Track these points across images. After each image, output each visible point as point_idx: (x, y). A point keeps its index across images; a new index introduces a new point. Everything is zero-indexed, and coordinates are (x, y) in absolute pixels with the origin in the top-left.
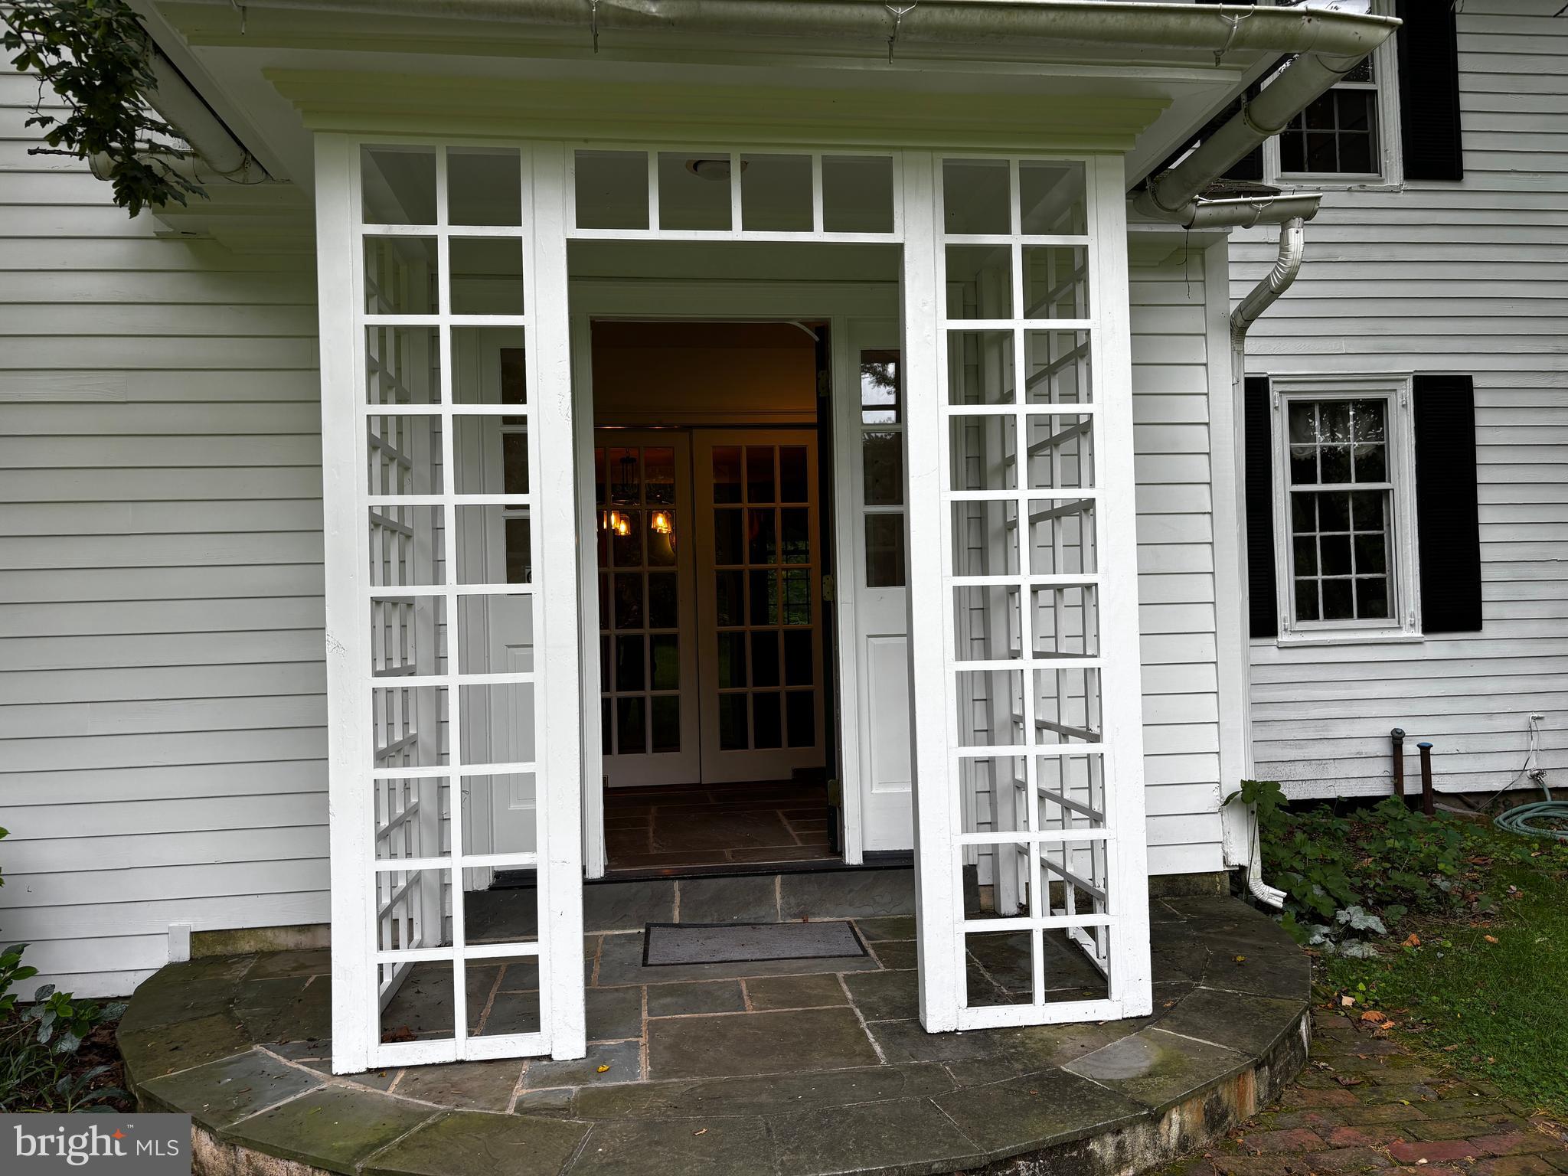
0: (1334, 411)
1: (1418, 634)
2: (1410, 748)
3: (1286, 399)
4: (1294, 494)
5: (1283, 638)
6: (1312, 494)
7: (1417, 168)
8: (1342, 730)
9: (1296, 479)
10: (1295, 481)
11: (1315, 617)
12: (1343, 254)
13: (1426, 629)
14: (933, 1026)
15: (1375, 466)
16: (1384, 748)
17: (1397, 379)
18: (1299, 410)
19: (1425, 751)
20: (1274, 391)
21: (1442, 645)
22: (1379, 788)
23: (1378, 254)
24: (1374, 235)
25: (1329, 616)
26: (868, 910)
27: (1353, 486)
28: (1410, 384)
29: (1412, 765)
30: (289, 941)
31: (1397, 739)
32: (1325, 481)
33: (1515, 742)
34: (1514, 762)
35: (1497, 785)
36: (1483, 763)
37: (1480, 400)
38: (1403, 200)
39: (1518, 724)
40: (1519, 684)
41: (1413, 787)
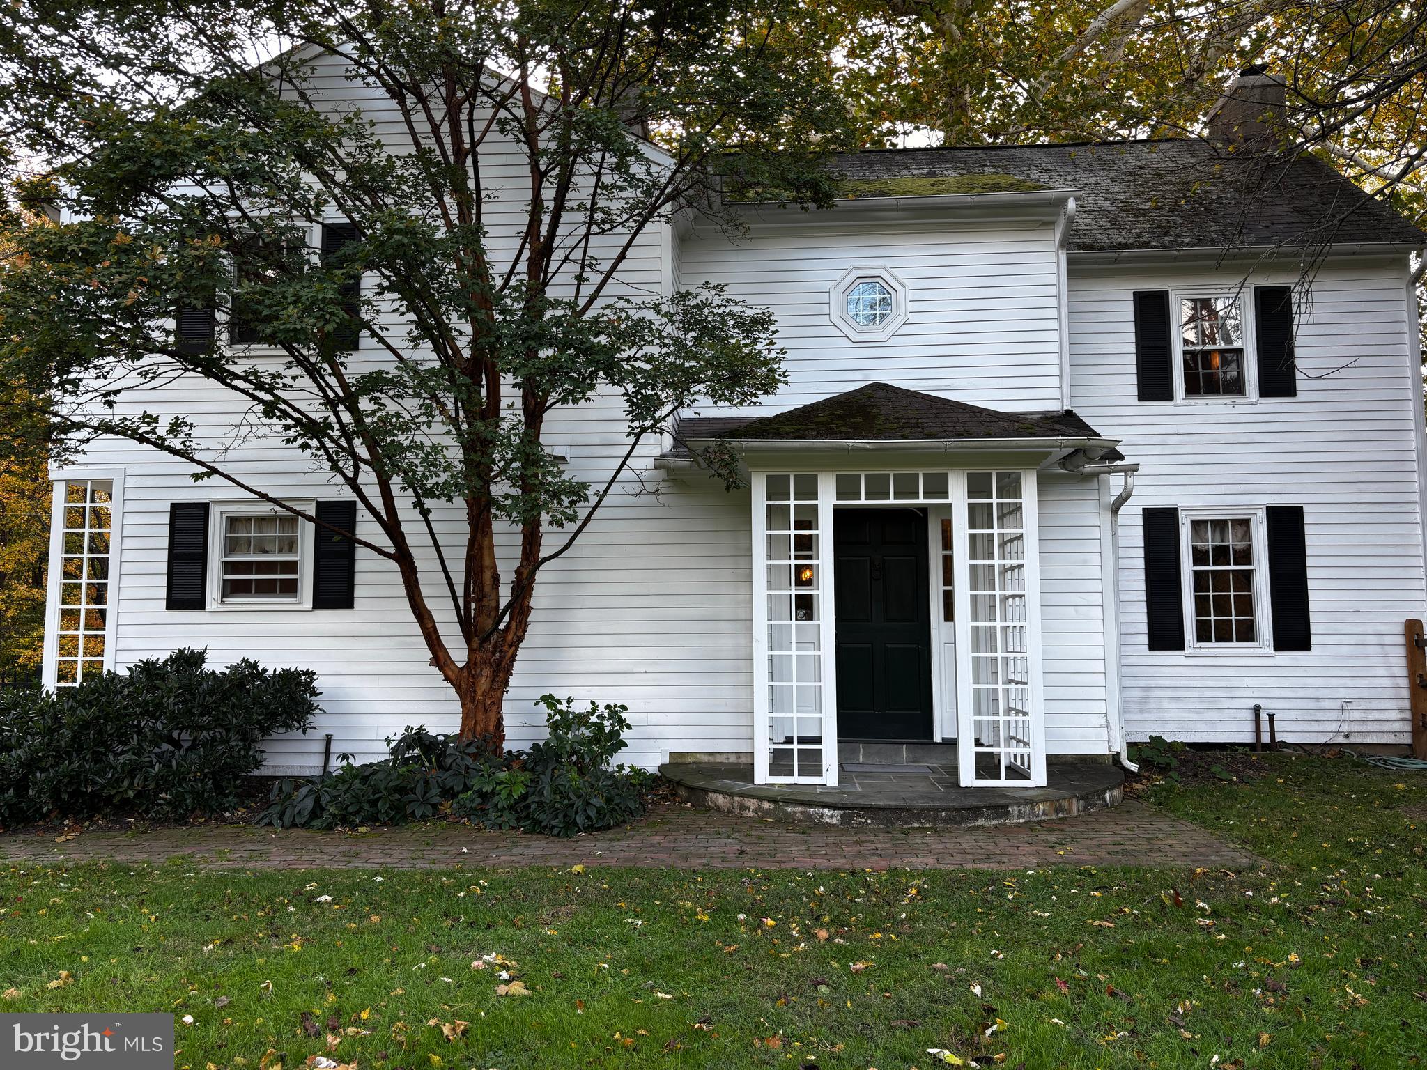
0: (1220, 525)
1: (1272, 651)
2: (1264, 716)
3: (1189, 519)
4: (1195, 572)
5: (1188, 651)
6: (1207, 571)
7: (1267, 390)
8: (1225, 704)
9: (1196, 563)
10: (1195, 563)
11: (1210, 640)
12: (1222, 438)
13: (1276, 649)
14: (963, 785)
15: (1245, 556)
16: (1250, 715)
17: (1257, 508)
18: (1197, 525)
19: (1271, 717)
20: (1182, 515)
21: (1287, 657)
22: (1248, 738)
23: (1244, 438)
24: (1240, 428)
25: (1218, 640)
26: (944, 762)
27: (1232, 567)
28: (1264, 510)
29: (1265, 727)
30: (705, 759)
31: (1257, 710)
32: (1214, 564)
33: (1334, 715)
34: (1334, 727)
35: (1322, 740)
36: (1315, 727)
37: (1307, 519)
38: (1259, 408)
39: (1337, 705)
40: (1334, 682)
41: (1266, 738)
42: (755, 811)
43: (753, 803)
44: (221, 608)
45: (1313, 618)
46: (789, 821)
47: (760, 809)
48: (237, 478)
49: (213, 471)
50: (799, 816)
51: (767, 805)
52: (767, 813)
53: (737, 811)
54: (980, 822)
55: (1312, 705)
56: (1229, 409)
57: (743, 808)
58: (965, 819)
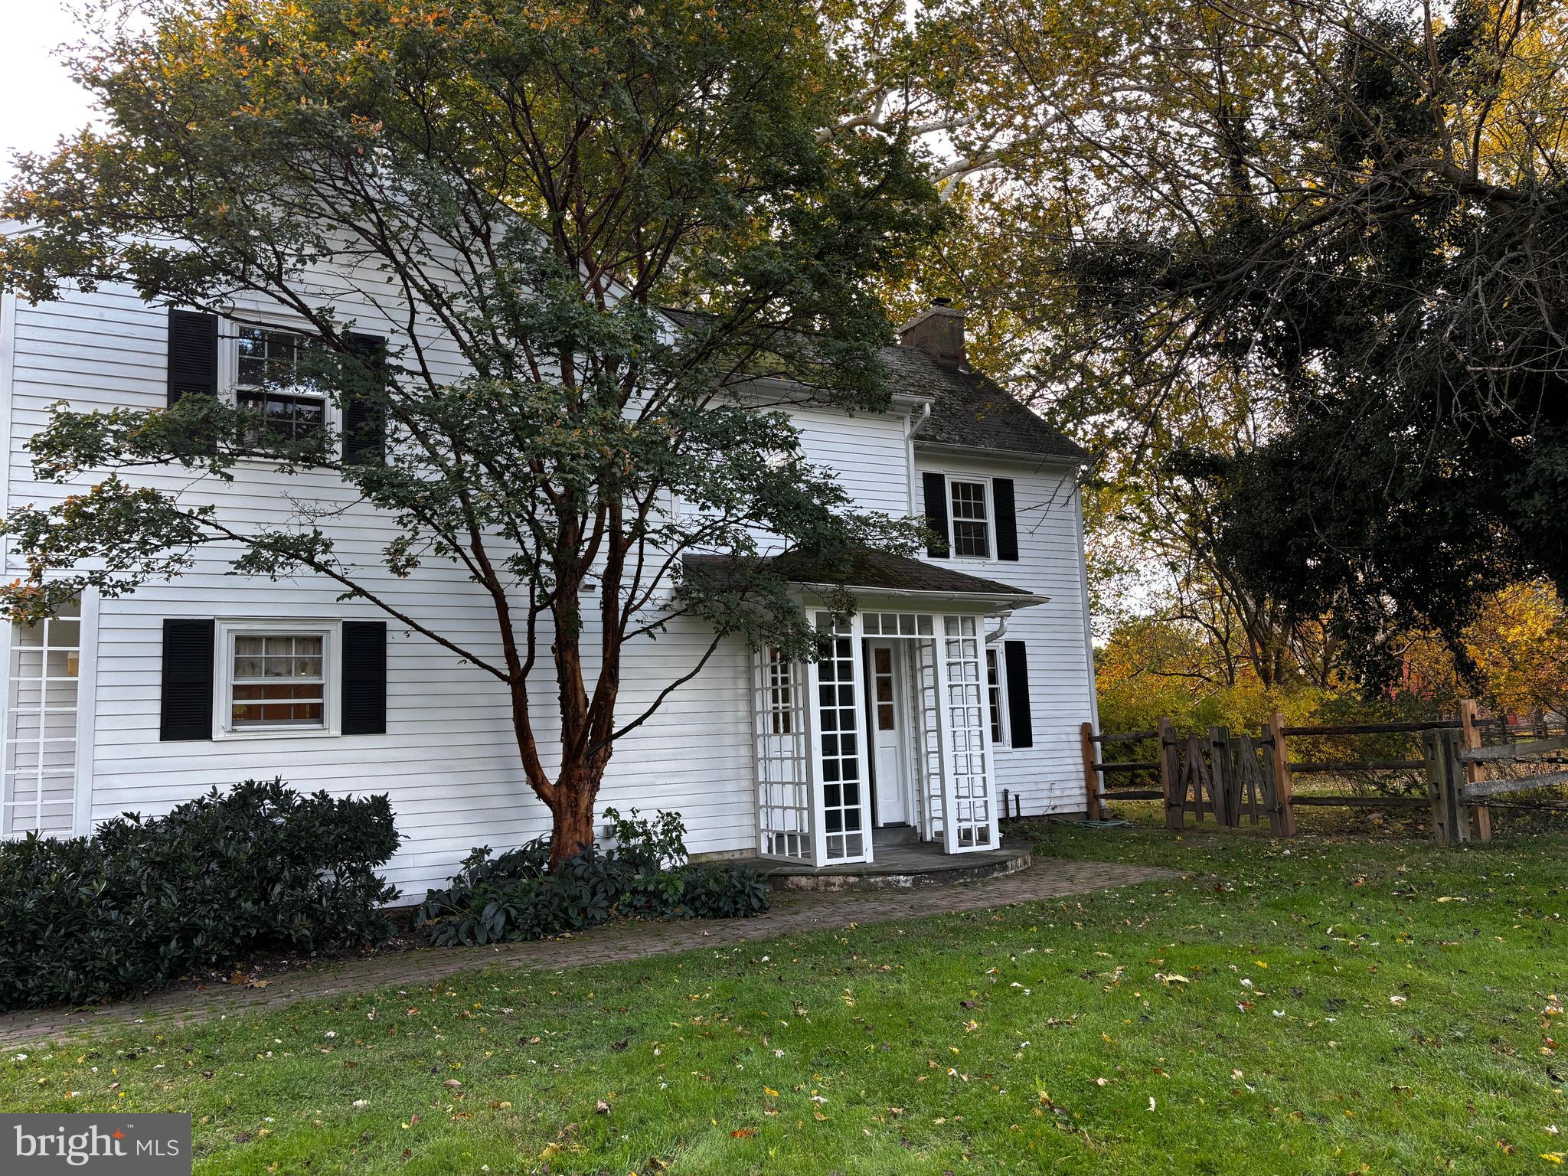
1: (1010, 748)
2: (1011, 797)
13: (1013, 747)
14: (951, 852)
15: (992, 677)
16: (1000, 798)
19: (1017, 797)
21: (1020, 752)
29: (1012, 805)
30: (715, 857)
31: (1006, 793)
33: (1046, 794)
34: (1046, 802)
35: (1040, 813)
36: (1036, 803)
37: (1028, 650)
38: (998, 568)
39: (1046, 786)
40: (1046, 770)
41: (1013, 813)
42: (841, 886)
43: (838, 880)
44: (234, 737)
45: (1033, 723)
46: (873, 889)
47: (845, 883)
48: (378, 597)
49: (359, 591)
50: (881, 884)
51: (852, 879)
52: (853, 885)
53: (822, 888)
54: (995, 875)
55: (1033, 787)
56: (981, 567)
57: (828, 884)
58: (988, 873)
